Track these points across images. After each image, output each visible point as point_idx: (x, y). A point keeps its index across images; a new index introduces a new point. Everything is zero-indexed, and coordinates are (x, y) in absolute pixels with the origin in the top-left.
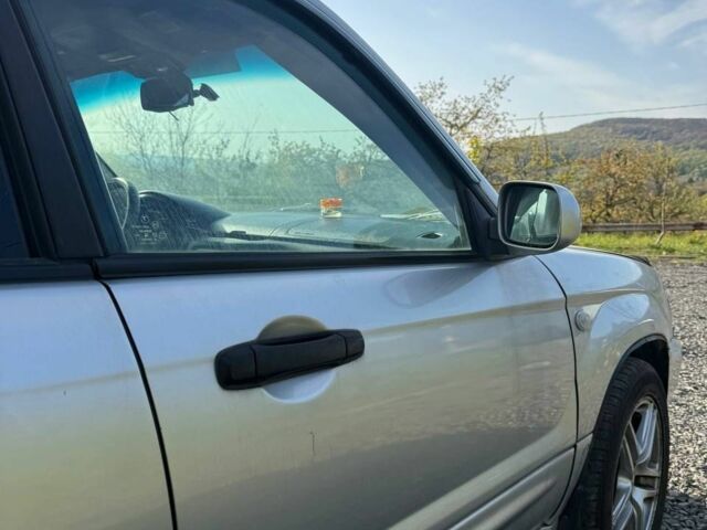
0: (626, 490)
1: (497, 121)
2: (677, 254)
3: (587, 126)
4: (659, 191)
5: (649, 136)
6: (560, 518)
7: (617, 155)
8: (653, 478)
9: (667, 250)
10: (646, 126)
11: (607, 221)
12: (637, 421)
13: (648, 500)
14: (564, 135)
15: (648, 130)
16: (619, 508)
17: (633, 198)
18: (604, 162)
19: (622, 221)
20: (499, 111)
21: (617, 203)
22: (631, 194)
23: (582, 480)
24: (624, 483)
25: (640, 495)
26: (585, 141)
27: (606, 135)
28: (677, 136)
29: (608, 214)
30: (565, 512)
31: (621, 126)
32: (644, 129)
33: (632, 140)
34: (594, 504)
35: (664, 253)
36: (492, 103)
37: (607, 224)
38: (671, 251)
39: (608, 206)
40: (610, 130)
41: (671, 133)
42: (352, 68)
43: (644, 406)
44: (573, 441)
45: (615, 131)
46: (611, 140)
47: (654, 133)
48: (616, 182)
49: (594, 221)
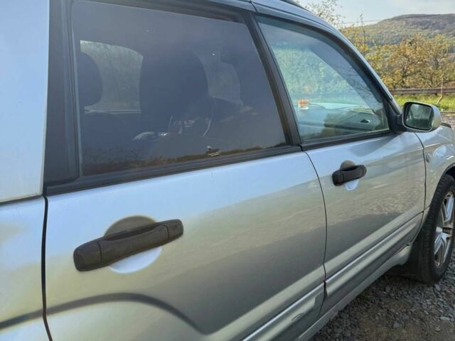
0: (440, 233)
1: (333, 20)
2: (450, 110)
3: (389, 20)
4: (437, 65)
5: (430, 26)
6: (414, 243)
7: (410, 43)
8: (450, 229)
9: (443, 108)
10: (429, 20)
11: (402, 87)
12: (446, 202)
13: (448, 239)
14: (373, 27)
15: (429, 22)
16: (437, 240)
17: (420, 71)
18: (401, 47)
19: (412, 87)
20: (334, 14)
21: (409, 75)
22: (419, 69)
23: (424, 227)
24: (439, 230)
25: (445, 236)
26: (387, 30)
27: (401, 26)
28: (448, 26)
29: (403, 82)
30: (416, 240)
31: (411, 20)
32: (427, 22)
33: (418, 29)
34: (428, 237)
35: (442, 110)
36: (330, 9)
37: (403, 89)
38: (446, 108)
39: (403, 77)
40: (404, 23)
41: (445, 25)
42: (348, 56)
43: (449, 196)
44: (422, 210)
45: (407, 23)
46: (404, 30)
47: (434, 24)
48: (409, 61)
49: (394, 87)
